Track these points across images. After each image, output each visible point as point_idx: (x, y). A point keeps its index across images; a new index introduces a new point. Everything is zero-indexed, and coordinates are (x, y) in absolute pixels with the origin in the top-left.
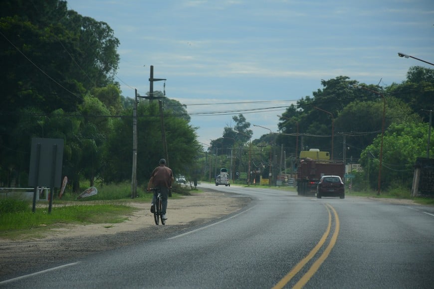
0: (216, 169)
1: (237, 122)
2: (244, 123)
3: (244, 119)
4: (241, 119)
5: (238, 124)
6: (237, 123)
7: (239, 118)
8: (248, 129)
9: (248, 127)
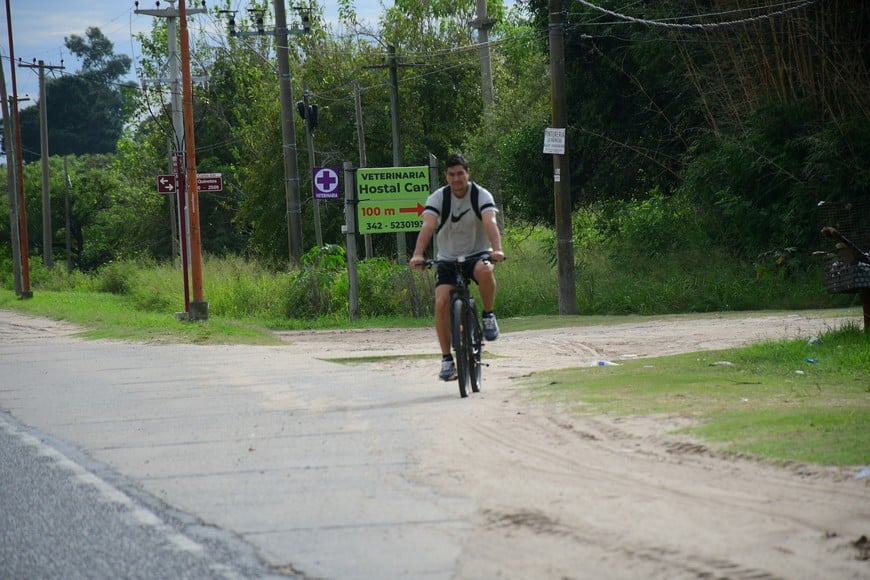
0: (46, 210)
1: (84, 57)
2: (107, 58)
3: (106, 46)
4: (95, 45)
5: (86, 64)
6: (82, 59)
7: (87, 42)
8: (125, 79)
9: (123, 73)
